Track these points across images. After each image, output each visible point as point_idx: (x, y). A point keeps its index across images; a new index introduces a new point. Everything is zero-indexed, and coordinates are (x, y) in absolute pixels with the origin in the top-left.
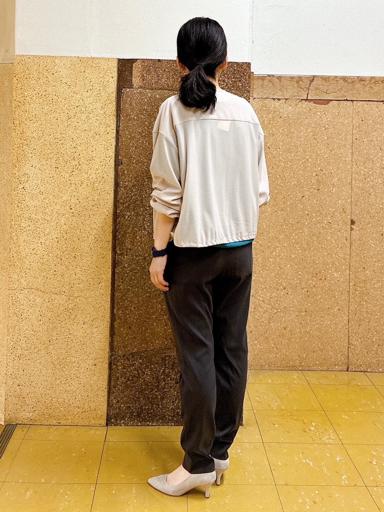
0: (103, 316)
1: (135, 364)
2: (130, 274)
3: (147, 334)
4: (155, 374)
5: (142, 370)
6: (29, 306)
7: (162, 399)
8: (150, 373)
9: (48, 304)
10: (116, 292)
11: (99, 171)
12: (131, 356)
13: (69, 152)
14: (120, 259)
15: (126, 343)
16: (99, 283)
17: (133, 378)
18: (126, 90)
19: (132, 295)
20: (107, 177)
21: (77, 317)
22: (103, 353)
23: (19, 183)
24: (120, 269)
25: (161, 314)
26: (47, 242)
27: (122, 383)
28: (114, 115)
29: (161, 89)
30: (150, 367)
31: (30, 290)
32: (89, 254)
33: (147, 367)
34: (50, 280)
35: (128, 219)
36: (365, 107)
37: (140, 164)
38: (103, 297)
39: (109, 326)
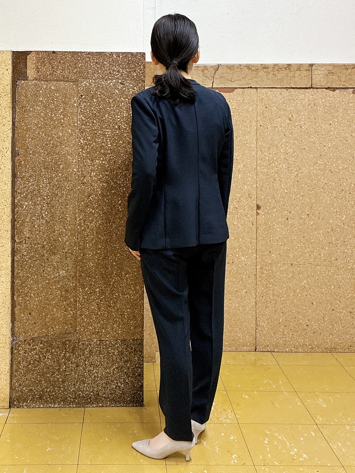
0: (3, 303)
1: (36, 348)
2: (30, 261)
3: (47, 319)
4: (56, 358)
5: (43, 354)
7: (63, 381)
8: (51, 357)
10: (16, 279)
12: (32, 341)
14: (19, 247)
15: (27, 329)
17: (34, 362)
18: (21, 82)
19: (32, 282)
20: (5, 168)
22: (5, 338)
24: (19, 257)
25: (60, 300)
27: (24, 367)
28: (10, 107)
29: (56, 80)
30: (51, 351)
33: (47, 351)
35: (26, 208)
36: (269, 94)
37: (37, 155)
38: (3, 284)
39: (10, 312)
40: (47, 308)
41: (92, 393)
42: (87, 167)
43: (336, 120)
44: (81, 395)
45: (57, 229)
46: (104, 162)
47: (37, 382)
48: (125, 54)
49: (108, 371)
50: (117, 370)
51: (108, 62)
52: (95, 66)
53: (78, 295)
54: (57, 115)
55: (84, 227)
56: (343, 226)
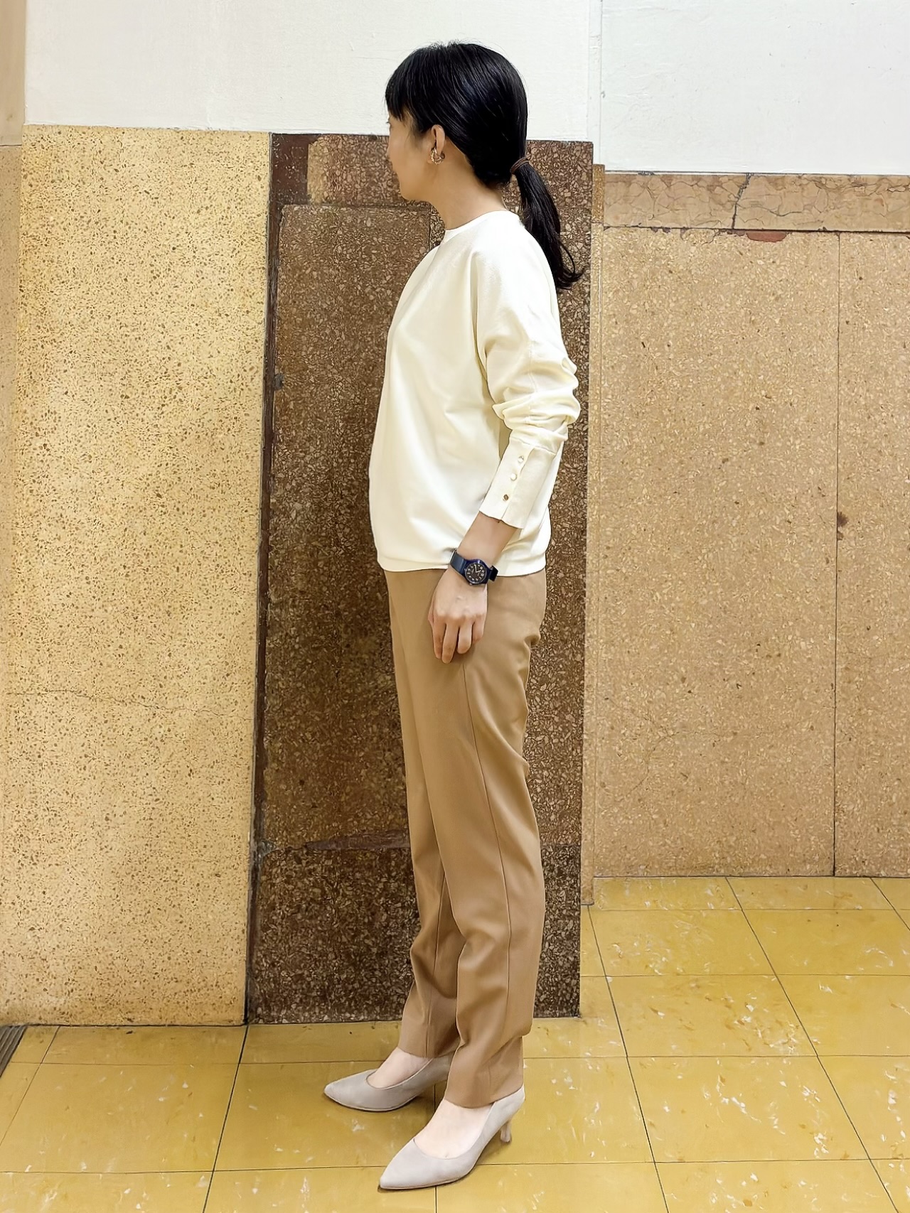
0: (236, 756)
1: (314, 870)
2: (303, 651)
3: (344, 795)
4: (366, 893)
5: (332, 885)
6: (58, 733)
7: (382, 954)
8: (351, 893)
9: (104, 729)
10: (270, 695)
11: (227, 403)
12: (305, 852)
13: (155, 359)
14: (279, 616)
15: (293, 820)
16: (228, 675)
17: (309, 905)
18: (291, 209)
19: (308, 702)
20: (247, 418)
21: (173, 758)
22: (238, 844)
23: (34, 434)
24: (278, 641)
25: (378, 748)
26: (101, 577)
27: (282, 919)
28: (263, 268)
29: (378, 205)
30: (351, 877)
31: (61, 694)
32: (203, 605)
33: (344, 877)
34: (109, 669)
35: (296, 518)
36: (867, 246)
37: (327, 387)
38: (237, 708)
39: (251, 778)
40: (345, 768)
45: (373, 570)
47: (317, 956)
48: (543, 146)
54: (378, 292)
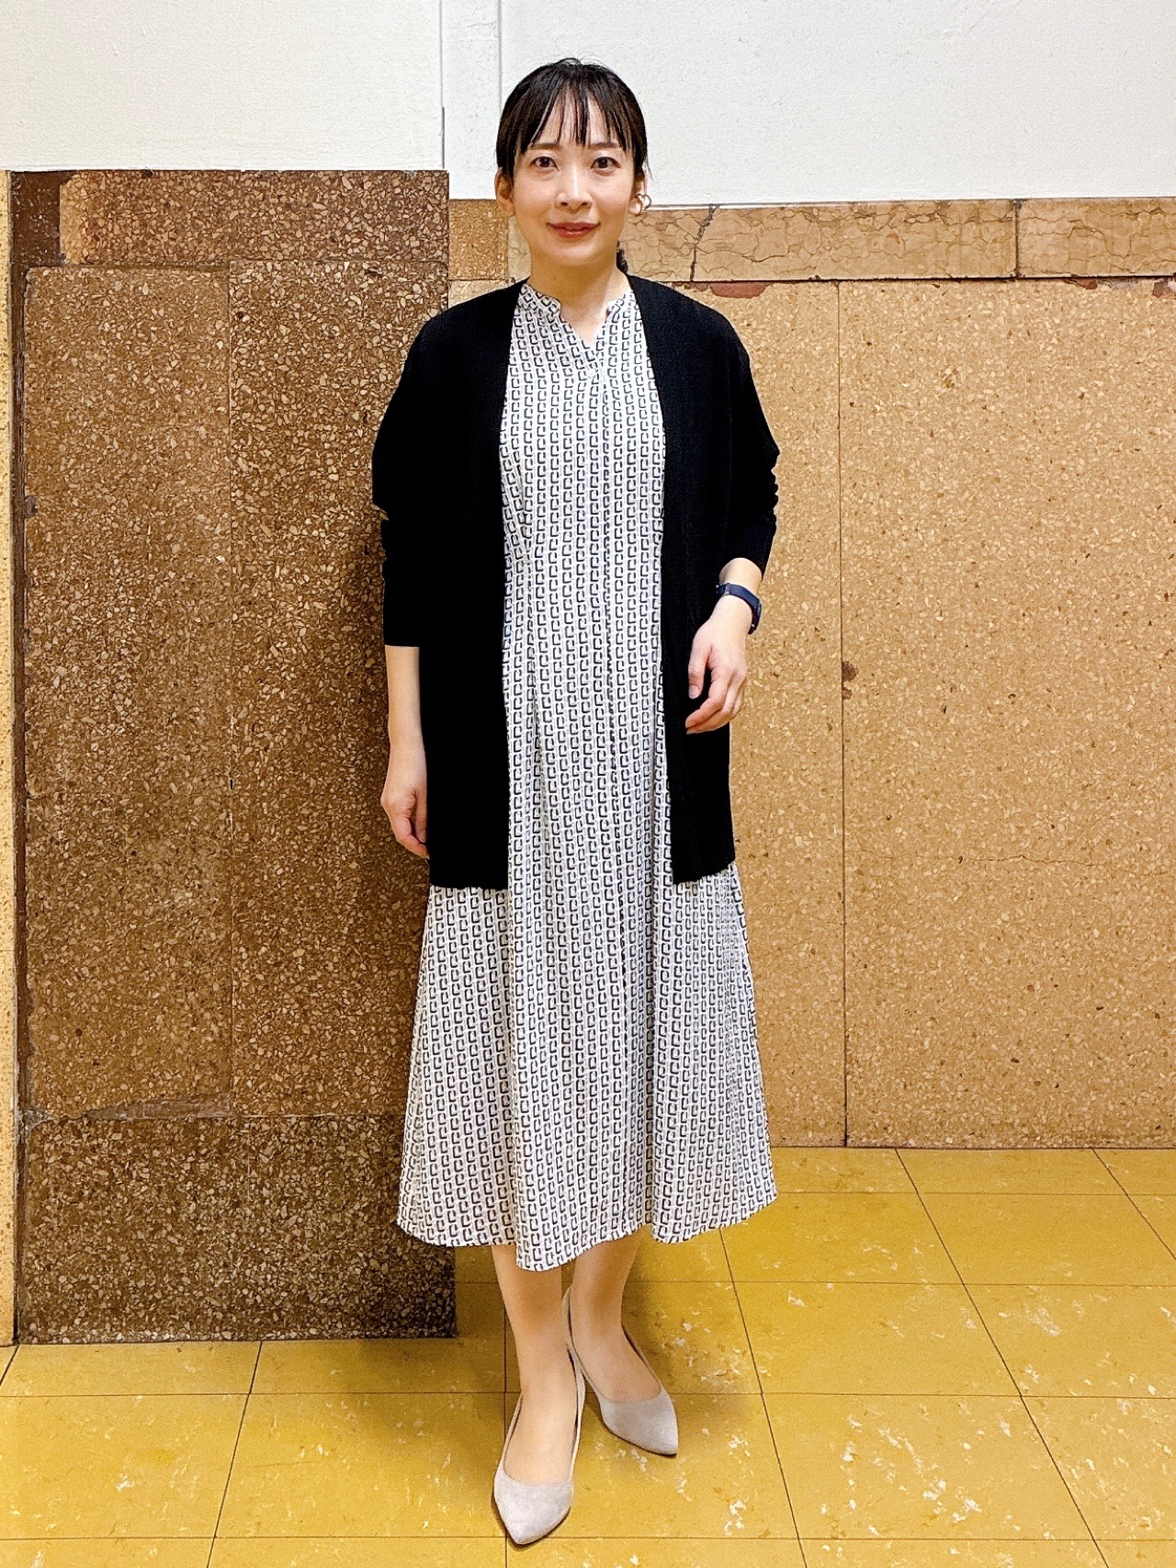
1: (99, 1146)
2: (75, 860)
3: (135, 1049)
4: (167, 1176)
5: (123, 1166)
7: (191, 1256)
8: (147, 1176)
10: (33, 919)
12: (86, 1122)
14: (41, 816)
15: (69, 1081)
17: (93, 1191)
18: (39, 274)
19: (83, 928)
24: (42, 848)
25: (178, 987)
27: (59, 1209)
29: (155, 265)
30: (147, 1156)
33: (137, 1155)
35: (59, 687)
36: (877, 299)
37: (95, 512)
39: (12, 1027)
40: (135, 1014)
41: (284, 1294)
42: (261, 549)
43: (1100, 384)
44: (250, 1301)
45: (165, 754)
46: (315, 533)
47: (103, 1256)
48: (381, 177)
49: (336, 1218)
50: (366, 1219)
51: (326, 202)
52: (282, 217)
53: (236, 969)
54: (160, 381)
55: (253, 747)
56: (1127, 731)
